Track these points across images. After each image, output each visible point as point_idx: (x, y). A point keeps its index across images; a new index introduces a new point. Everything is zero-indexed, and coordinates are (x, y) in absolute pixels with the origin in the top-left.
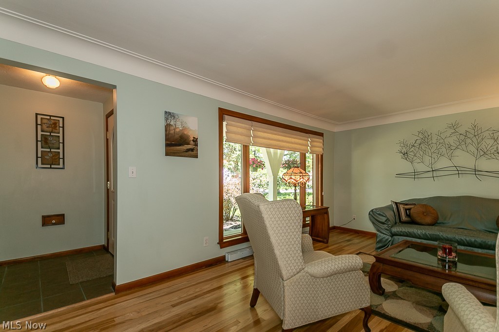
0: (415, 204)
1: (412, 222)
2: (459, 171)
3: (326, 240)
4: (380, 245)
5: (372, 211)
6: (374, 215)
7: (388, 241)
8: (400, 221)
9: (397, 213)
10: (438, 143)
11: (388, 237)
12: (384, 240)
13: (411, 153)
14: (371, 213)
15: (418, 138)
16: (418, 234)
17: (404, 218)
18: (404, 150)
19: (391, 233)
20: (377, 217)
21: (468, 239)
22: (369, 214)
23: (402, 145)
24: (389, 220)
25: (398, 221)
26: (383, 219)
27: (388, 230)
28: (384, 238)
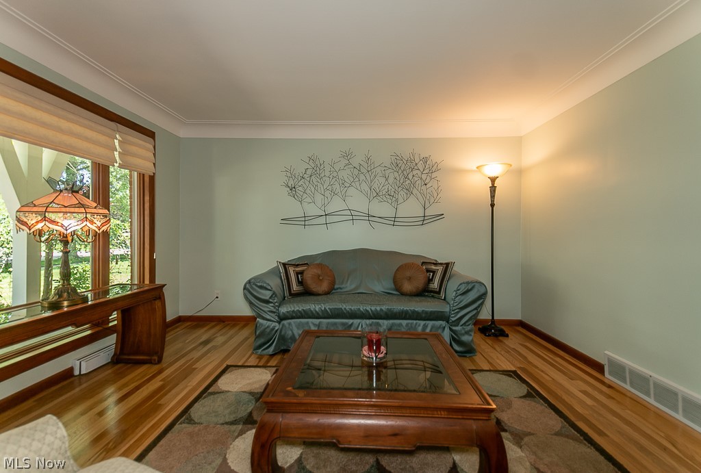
0: (307, 264)
1: (306, 293)
2: (353, 217)
3: (156, 358)
4: (262, 341)
5: (249, 282)
6: (252, 289)
7: (274, 332)
8: (291, 294)
9: (285, 282)
10: (331, 177)
11: (274, 324)
12: (268, 330)
13: (300, 189)
14: (247, 286)
15: (310, 167)
16: (315, 310)
17: (295, 287)
18: (291, 183)
19: (279, 317)
20: (258, 292)
21: (373, 308)
22: (245, 288)
23: (289, 175)
24: (276, 296)
25: (287, 294)
26: (266, 295)
27: (274, 312)
28: (268, 327)
